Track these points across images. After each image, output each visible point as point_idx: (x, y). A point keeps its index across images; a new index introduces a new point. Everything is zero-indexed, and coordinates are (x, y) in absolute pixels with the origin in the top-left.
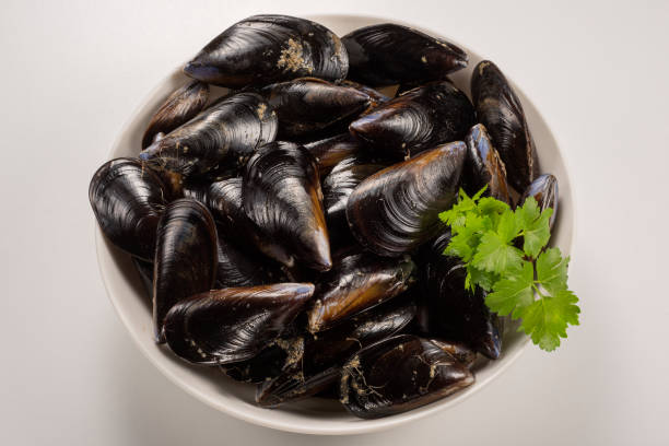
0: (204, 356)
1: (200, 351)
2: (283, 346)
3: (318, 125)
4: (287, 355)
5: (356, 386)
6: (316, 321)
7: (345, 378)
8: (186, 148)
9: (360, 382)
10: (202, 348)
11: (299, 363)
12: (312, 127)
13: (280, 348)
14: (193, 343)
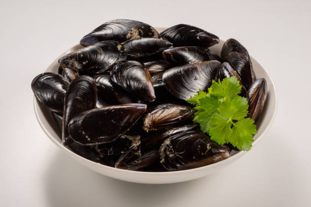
0: (89, 139)
1: (87, 137)
2: (130, 139)
3: (147, 54)
4: (132, 142)
5: (168, 153)
6: (147, 122)
7: (163, 149)
8: (82, 55)
9: (171, 151)
10: (88, 135)
11: (138, 146)
12: (144, 55)
13: (128, 139)
14: (84, 133)
